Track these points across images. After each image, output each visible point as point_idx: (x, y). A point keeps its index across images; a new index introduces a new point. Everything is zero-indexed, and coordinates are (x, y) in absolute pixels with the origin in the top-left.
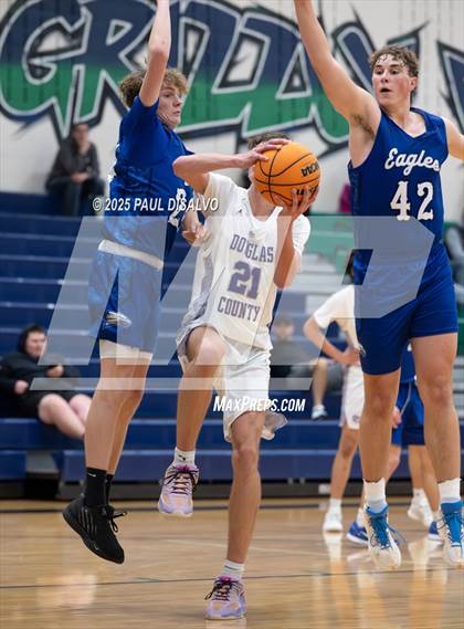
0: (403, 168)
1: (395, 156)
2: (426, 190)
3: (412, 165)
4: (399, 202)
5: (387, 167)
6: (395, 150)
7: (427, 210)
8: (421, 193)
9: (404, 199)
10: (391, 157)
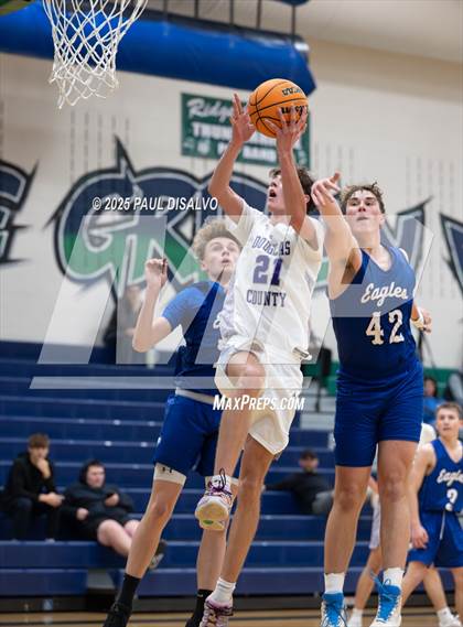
0: (377, 300)
1: (371, 291)
2: (396, 317)
3: (384, 296)
4: (373, 329)
5: (363, 301)
6: (372, 286)
7: (397, 334)
8: (392, 320)
9: (378, 326)
10: (368, 292)
